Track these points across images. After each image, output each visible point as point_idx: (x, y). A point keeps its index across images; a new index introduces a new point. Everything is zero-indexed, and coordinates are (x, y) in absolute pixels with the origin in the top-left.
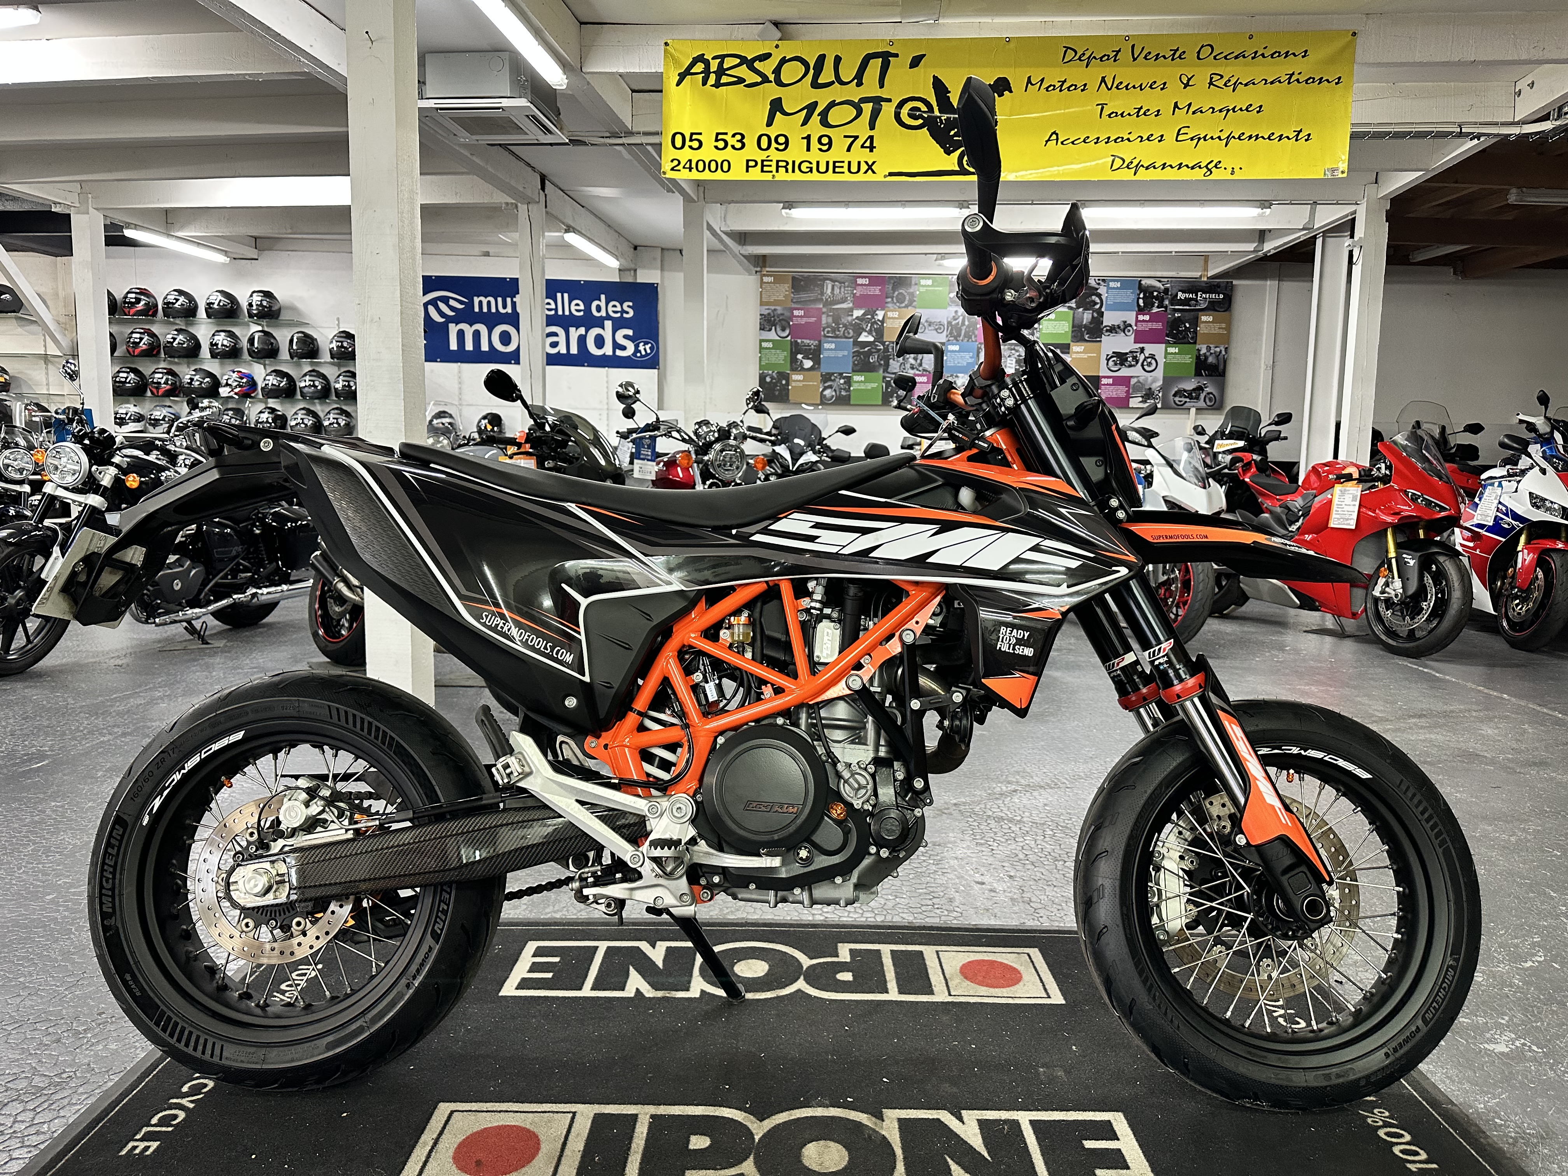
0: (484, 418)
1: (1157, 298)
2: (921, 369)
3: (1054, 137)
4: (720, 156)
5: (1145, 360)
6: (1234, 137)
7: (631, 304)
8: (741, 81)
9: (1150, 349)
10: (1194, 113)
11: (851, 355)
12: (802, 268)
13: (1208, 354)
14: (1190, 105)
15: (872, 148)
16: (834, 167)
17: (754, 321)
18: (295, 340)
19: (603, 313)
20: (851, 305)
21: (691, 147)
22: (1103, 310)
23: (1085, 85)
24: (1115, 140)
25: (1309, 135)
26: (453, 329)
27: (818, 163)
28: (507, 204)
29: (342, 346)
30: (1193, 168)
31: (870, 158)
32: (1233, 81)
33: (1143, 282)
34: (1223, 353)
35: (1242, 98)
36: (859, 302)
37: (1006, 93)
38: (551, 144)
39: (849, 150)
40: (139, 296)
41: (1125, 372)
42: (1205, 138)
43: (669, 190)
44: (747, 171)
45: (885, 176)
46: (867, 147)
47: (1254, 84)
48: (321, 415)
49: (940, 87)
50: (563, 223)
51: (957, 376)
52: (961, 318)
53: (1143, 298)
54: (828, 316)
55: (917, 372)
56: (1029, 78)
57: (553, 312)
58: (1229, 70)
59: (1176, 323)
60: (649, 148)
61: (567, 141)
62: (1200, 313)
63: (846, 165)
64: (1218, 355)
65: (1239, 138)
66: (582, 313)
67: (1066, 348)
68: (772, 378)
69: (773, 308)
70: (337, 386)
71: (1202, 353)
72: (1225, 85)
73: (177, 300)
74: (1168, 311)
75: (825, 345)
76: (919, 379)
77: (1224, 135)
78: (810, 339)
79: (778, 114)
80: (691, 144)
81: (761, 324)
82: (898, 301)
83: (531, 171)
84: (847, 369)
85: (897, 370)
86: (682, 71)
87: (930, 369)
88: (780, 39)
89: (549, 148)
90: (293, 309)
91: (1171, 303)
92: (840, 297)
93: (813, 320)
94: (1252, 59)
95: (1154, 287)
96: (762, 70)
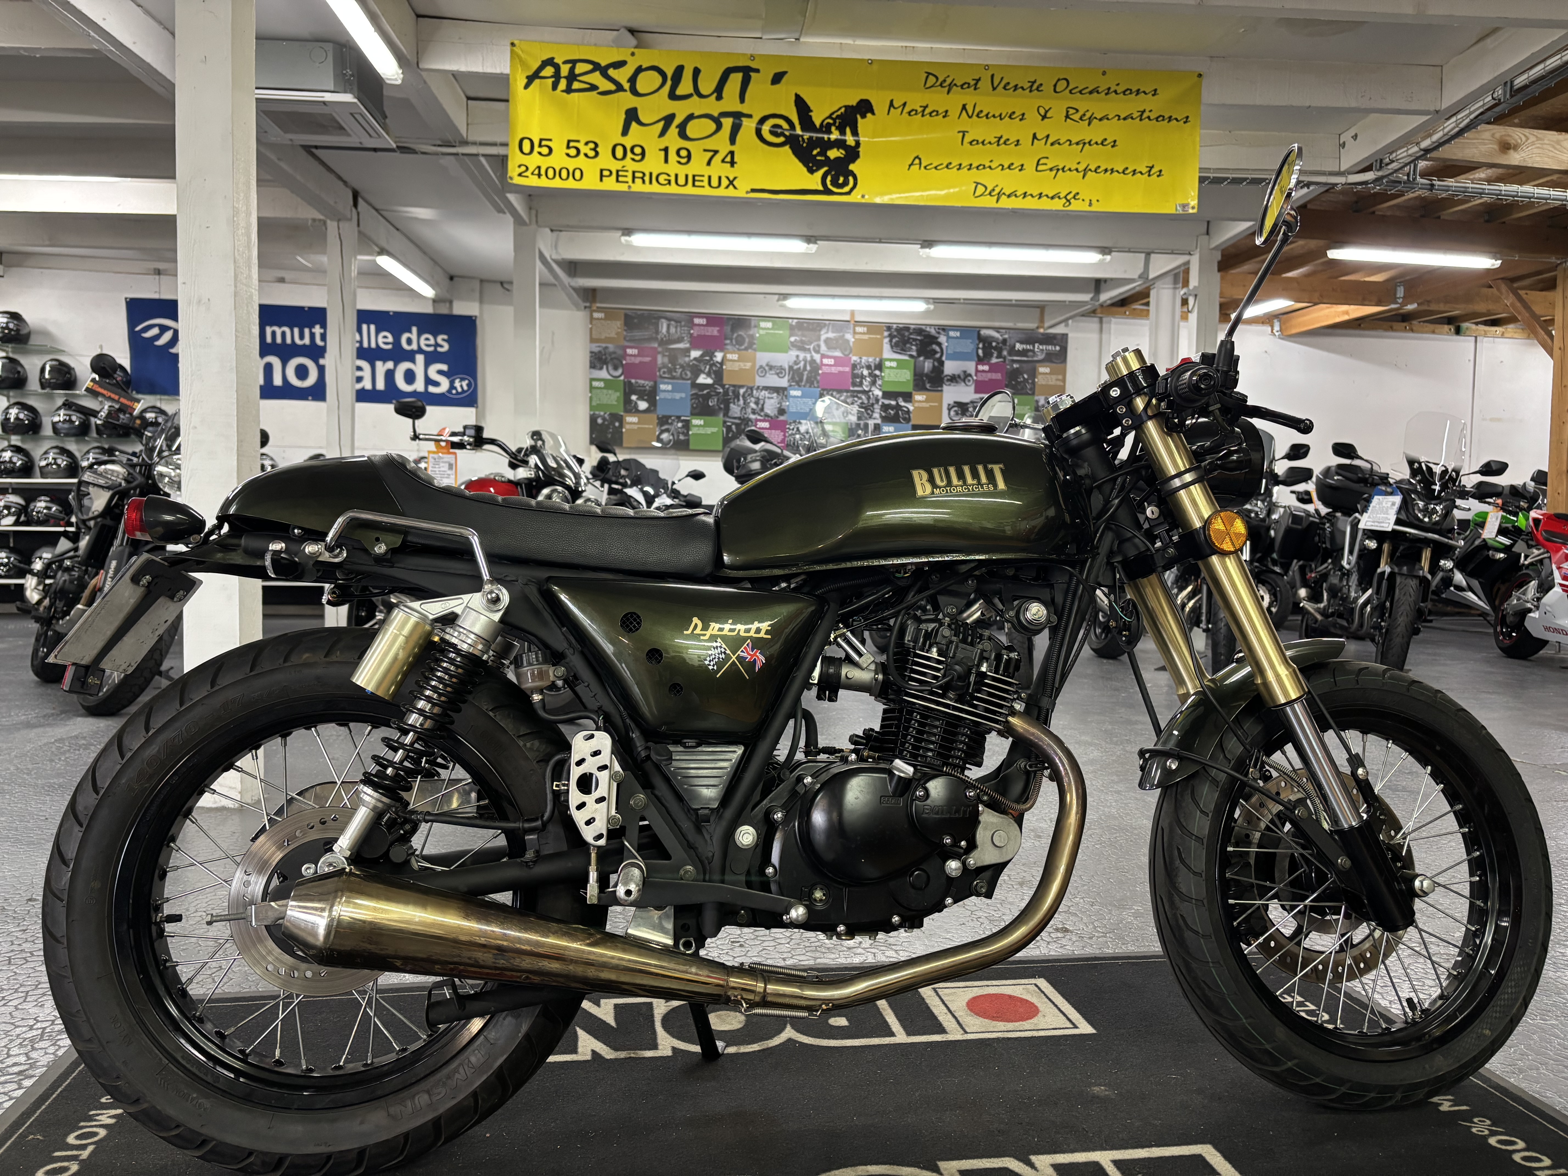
1: (995, 348)
2: (762, 413)
3: (917, 161)
4: (571, 164)
6: (1090, 170)
7: (446, 337)
8: (593, 88)
10: (1052, 144)
11: (690, 397)
12: (634, 304)
14: (1048, 136)
15: (732, 163)
16: (694, 181)
17: (584, 359)
18: (48, 368)
19: (414, 347)
20: (688, 345)
21: (540, 153)
22: (944, 358)
23: (946, 112)
24: (977, 168)
25: (1160, 171)
27: (676, 176)
28: (314, 220)
30: (1052, 198)
31: (731, 173)
32: (1088, 115)
33: (982, 332)
35: (1095, 133)
36: (696, 342)
37: (869, 115)
38: (375, 150)
39: (709, 163)
42: (1063, 169)
43: (501, 211)
44: (601, 180)
45: (747, 192)
46: (727, 162)
47: (1108, 119)
50: (377, 245)
51: (800, 423)
52: (802, 363)
53: (982, 349)
54: (664, 356)
55: (759, 417)
56: (892, 101)
58: (1084, 104)
59: (1016, 373)
60: (483, 160)
62: (1038, 365)
63: (706, 179)
65: (1095, 171)
66: (389, 347)
67: (908, 397)
68: (604, 419)
69: (604, 345)
71: (1040, 404)
72: (1081, 119)
74: (1006, 362)
75: (662, 386)
76: (761, 425)
77: (1081, 168)
78: (645, 379)
79: (634, 124)
80: (540, 150)
81: (591, 362)
82: (737, 343)
83: (341, 183)
84: (685, 412)
85: (738, 415)
86: (530, 73)
87: (772, 415)
88: (636, 47)
89: (372, 153)
90: (45, 333)
91: (1010, 354)
92: (676, 336)
93: (648, 359)
94: (1106, 94)
95: (993, 337)
96: (616, 78)
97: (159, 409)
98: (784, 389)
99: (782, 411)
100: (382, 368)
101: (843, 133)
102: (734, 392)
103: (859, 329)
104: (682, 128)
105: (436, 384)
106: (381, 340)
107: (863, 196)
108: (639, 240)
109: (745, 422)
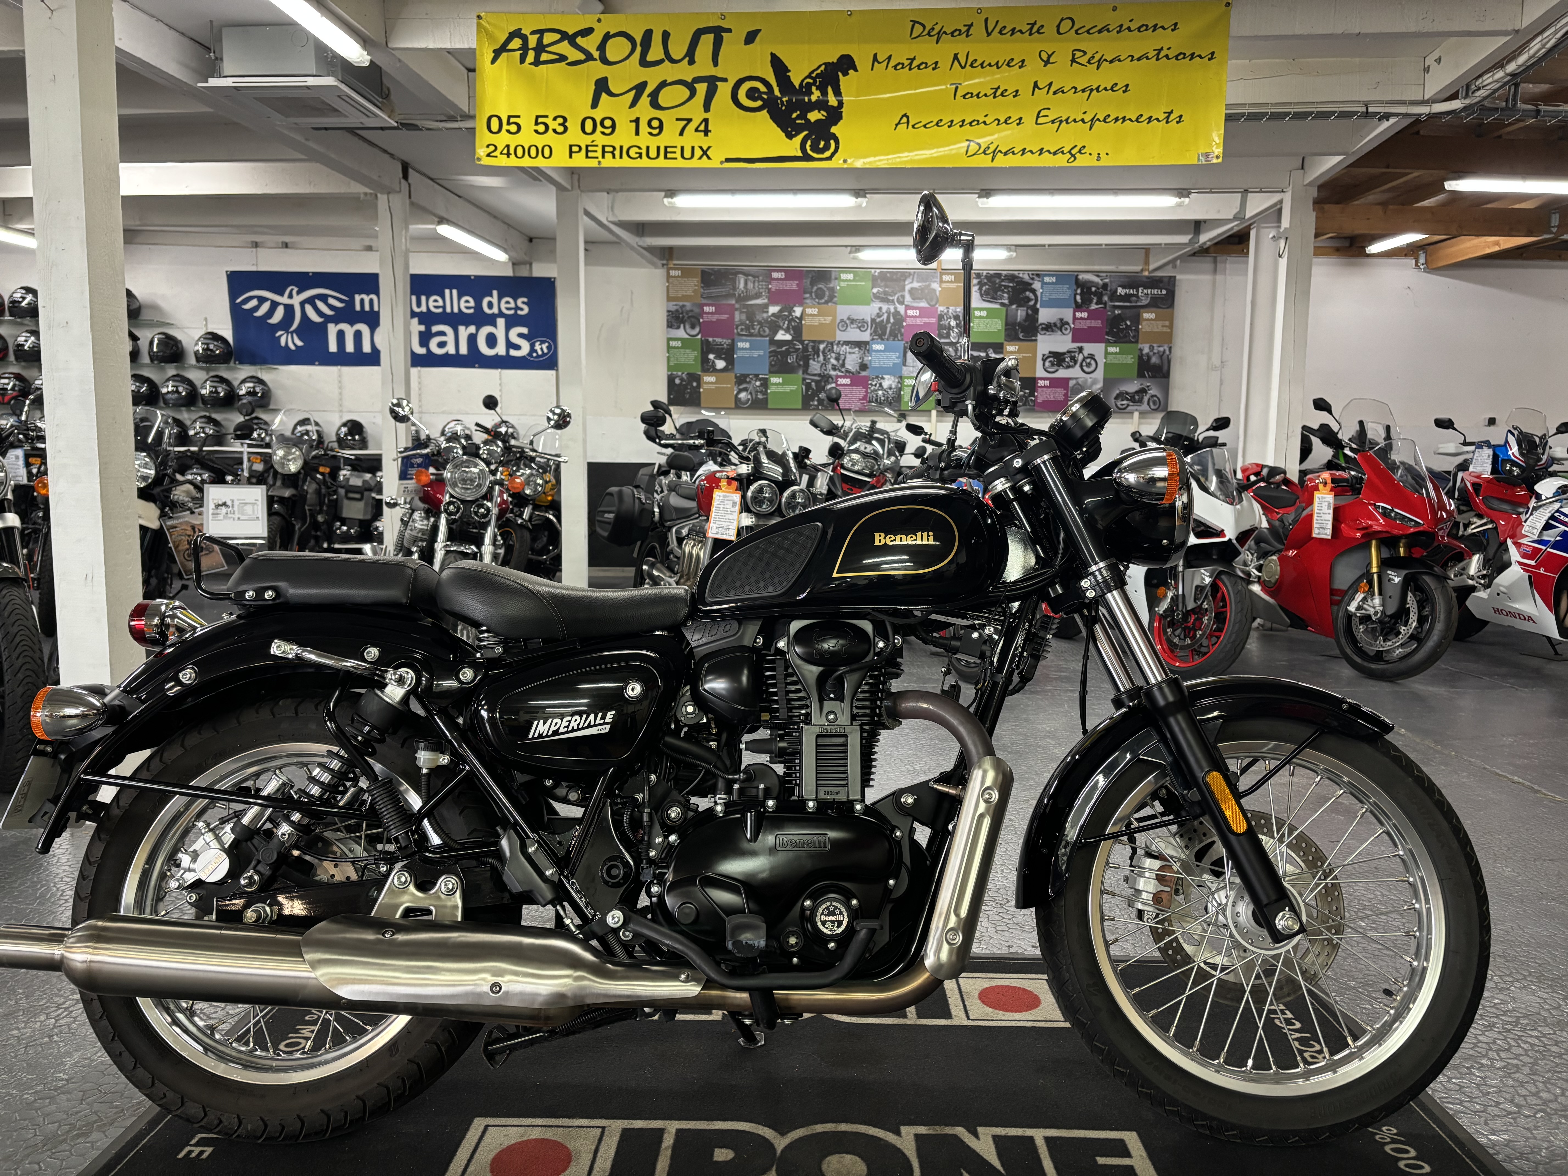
0: (344, 425)
1: (1095, 294)
2: (843, 370)
3: (905, 120)
4: (540, 141)
5: (1084, 360)
6: (1098, 120)
7: (525, 300)
8: (562, 58)
9: (1089, 348)
10: (1055, 93)
11: (768, 355)
12: (711, 260)
13: (1151, 354)
14: (1050, 84)
15: (706, 132)
16: (666, 152)
17: (660, 317)
18: (156, 342)
19: (495, 310)
20: (766, 301)
21: (508, 131)
22: (1038, 306)
23: (936, 63)
24: (970, 124)
25: (1181, 117)
26: (332, 330)
27: (648, 148)
28: (366, 194)
29: (208, 349)
30: (1055, 153)
31: (705, 142)
32: (1097, 57)
33: (1080, 277)
34: (1167, 352)
35: (1105, 76)
36: (774, 297)
37: (851, 72)
38: (382, 129)
39: (681, 134)
41: (1062, 373)
42: (1067, 120)
44: (571, 157)
45: (722, 163)
46: (701, 131)
47: (1119, 60)
48: (188, 423)
49: (778, 65)
50: (435, 215)
51: (883, 378)
52: (885, 315)
53: (1081, 294)
54: (741, 312)
55: (839, 374)
56: (875, 55)
57: (440, 310)
58: (1092, 45)
59: (1118, 319)
61: (396, 124)
62: (1142, 310)
63: (678, 150)
64: (1161, 355)
65: (1104, 121)
66: (472, 311)
67: (998, 347)
68: (682, 379)
69: (681, 303)
70: (203, 392)
71: (1144, 352)
72: (1089, 62)
73: (24, 298)
74: (1108, 308)
75: (739, 344)
76: (841, 381)
77: (1088, 118)
78: (722, 338)
79: (604, 95)
80: (508, 127)
81: (668, 321)
82: (817, 297)
83: (387, 156)
84: (763, 370)
85: (818, 371)
86: (497, 47)
87: (853, 370)
88: (603, 13)
89: (378, 132)
90: (155, 308)
91: (1111, 300)
92: (754, 292)
93: (725, 317)
94: (1118, 32)
95: (1092, 282)
96: (585, 46)
97: (257, 378)
98: (866, 343)
99: (863, 367)
100: (464, 332)
101: (824, 93)
102: (813, 347)
103: (946, 278)
104: (654, 96)
105: (517, 347)
106: (463, 305)
107: (845, 161)
108: (683, 201)
109: (826, 378)
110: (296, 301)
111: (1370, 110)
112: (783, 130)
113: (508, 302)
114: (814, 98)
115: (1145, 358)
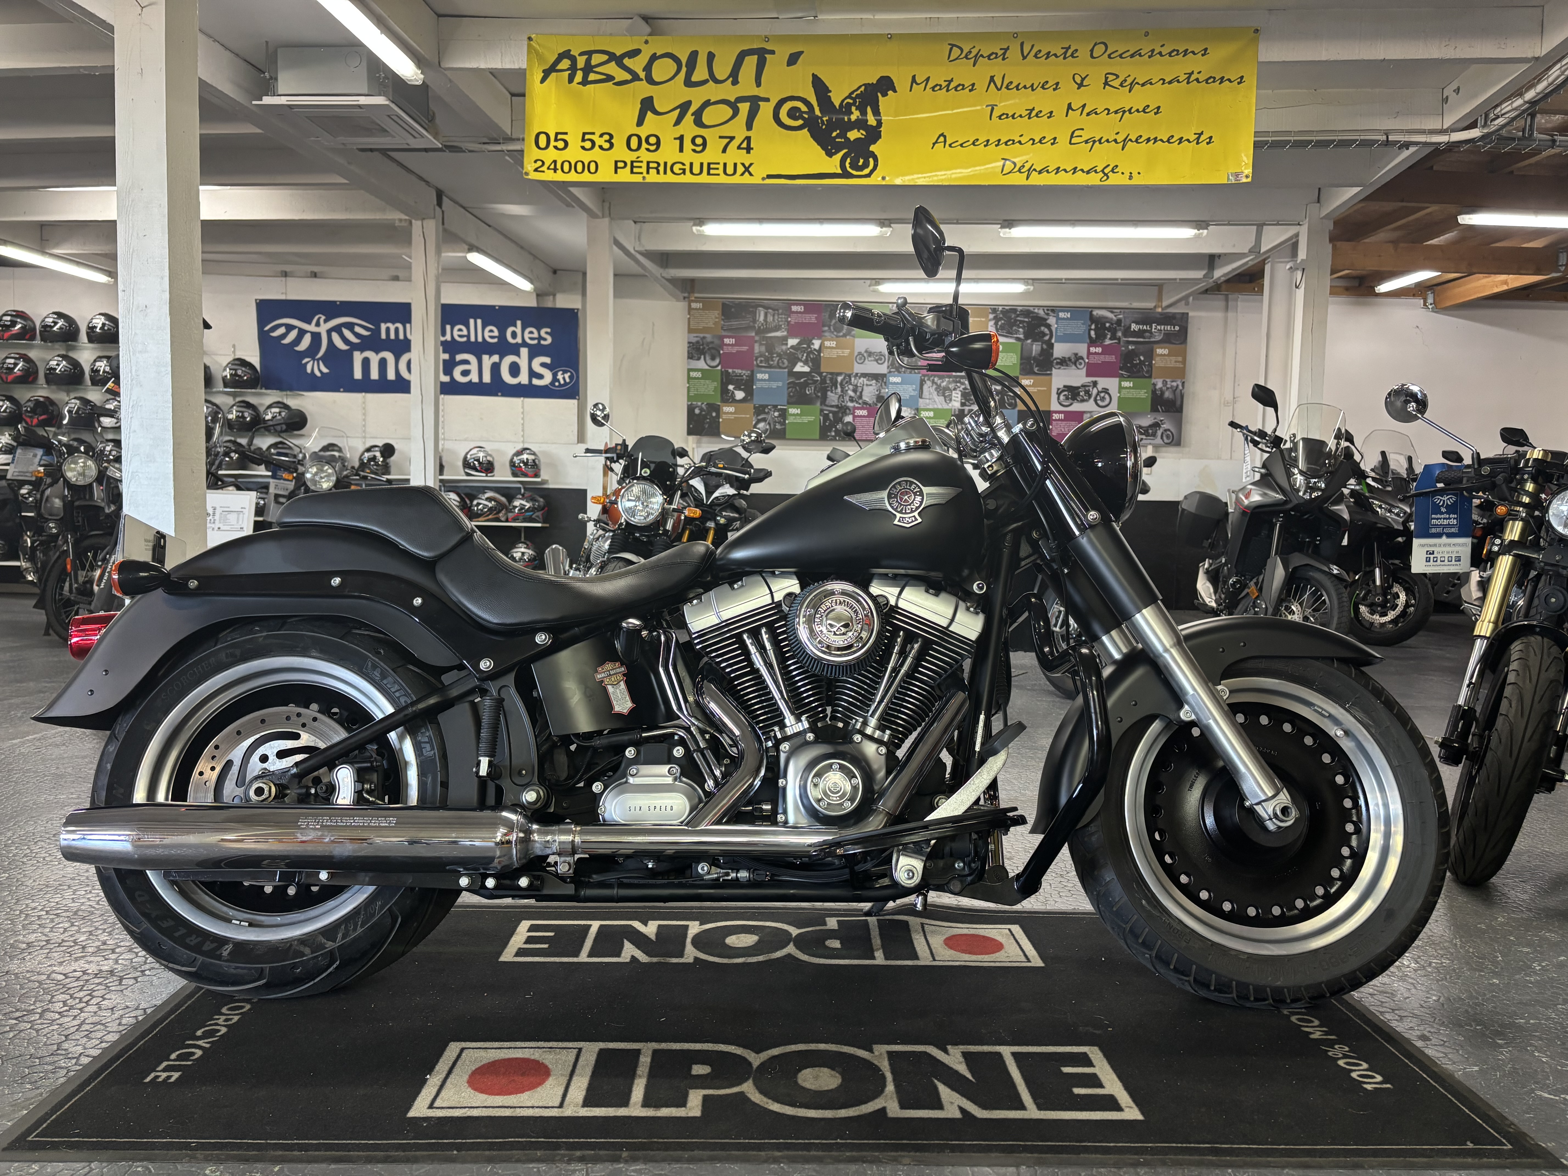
1: (1109, 329)
2: (860, 401)
3: (942, 139)
4: (586, 157)
5: (1098, 394)
6: (1130, 140)
7: (549, 330)
8: (609, 78)
9: (1104, 382)
10: (1088, 114)
11: (786, 386)
12: (733, 293)
13: (1164, 388)
14: (1084, 106)
15: (749, 149)
16: (709, 169)
17: (682, 349)
19: (519, 340)
20: (785, 333)
21: (556, 147)
22: (1053, 341)
23: (973, 85)
24: (1006, 143)
25: (1211, 138)
27: (691, 164)
28: (400, 220)
29: (236, 375)
30: (1088, 172)
31: (747, 159)
32: (1129, 80)
33: (1095, 313)
34: (1180, 387)
35: (1138, 98)
36: (793, 330)
37: (890, 93)
38: (426, 150)
39: (724, 151)
40: (15, 319)
41: (1076, 407)
42: (1100, 141)
43: (568, 205)
44: (616, 172)
45: (763, 179)
46: (743, 149)
47: (1151, 84)
50: (465, 242)
53: (1094, 330)
54: (761, 345)
55: (857, 405)
56: (914, 77)
57: (465, 339)
58: (1125, 69)
59: (1131, 355)
61: (440, 146)
62: (1155, 346)
63: (721, 167)
64: (1174, 390)
65: (1136, 141)
66: (496, 340)
68: (701, 410)
69: (702, 335)
70: (230, 416)
71: (1157, 387)
72: (1121, 85)
73: (56, 323)
74: (1122, 343)
75: (758, 375)
76: (859, 412)
77: (1120, 138)
78: (742, 369)
79: (649, 113)
80: (556, 144)
81: (689, 353)
82: (835, 330)
83: (423, 183)
84: (781, 401)
85: (835, 403)
86: (547, 67)
87: (870, 402)
88: (650, 35)
89: (424, 153)
91: (1125, 335)
92: (773, 325)
93: (745, 348)
94: (1150, 57)
95: (1107, 318)
96: (631, 67)
97: (283, 403)
98: (884, 376)
99: (881, 399)
100: (488, 361)
101: (864, 113)
102: (831, 379)
104: (698, 115)
105: (540, 377)
106: (487, 334)
107: (883, 178)
108: (712, 229)
109: (843, 410)
110: (323, 329)
111: (1391, 138)
112: (823, 148)
113: (531, 332)
114: (853, 118)
115: (1158, 392)
